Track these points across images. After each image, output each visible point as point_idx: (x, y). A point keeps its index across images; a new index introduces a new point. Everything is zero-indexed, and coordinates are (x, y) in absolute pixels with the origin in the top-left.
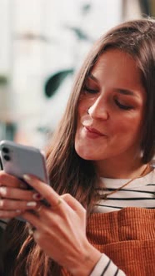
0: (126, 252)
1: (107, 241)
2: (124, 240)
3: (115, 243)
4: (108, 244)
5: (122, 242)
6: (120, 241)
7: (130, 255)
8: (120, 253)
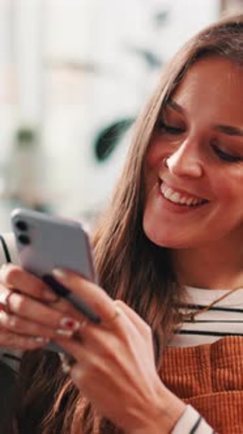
0: (225, 411)
1: (192, 392)
2: (222, 390)
3: (205, 395)
4: (194, 398)
5: (218, 393)
6: (214, 392)
7: (232, 417)
8: (214, 413)
